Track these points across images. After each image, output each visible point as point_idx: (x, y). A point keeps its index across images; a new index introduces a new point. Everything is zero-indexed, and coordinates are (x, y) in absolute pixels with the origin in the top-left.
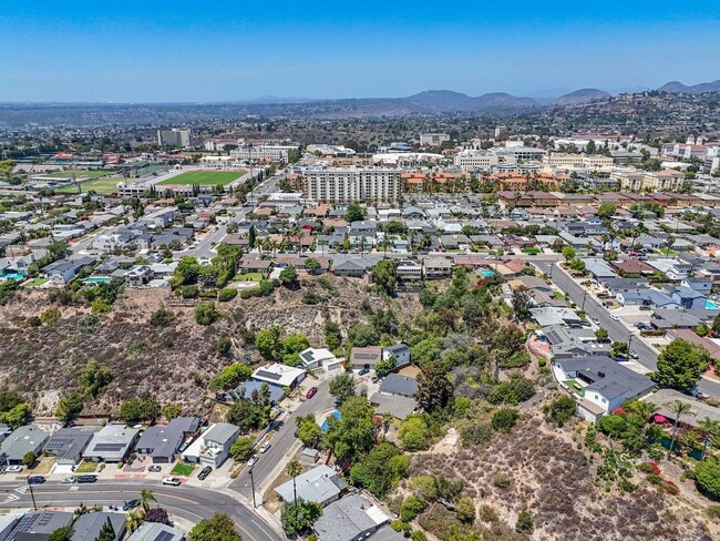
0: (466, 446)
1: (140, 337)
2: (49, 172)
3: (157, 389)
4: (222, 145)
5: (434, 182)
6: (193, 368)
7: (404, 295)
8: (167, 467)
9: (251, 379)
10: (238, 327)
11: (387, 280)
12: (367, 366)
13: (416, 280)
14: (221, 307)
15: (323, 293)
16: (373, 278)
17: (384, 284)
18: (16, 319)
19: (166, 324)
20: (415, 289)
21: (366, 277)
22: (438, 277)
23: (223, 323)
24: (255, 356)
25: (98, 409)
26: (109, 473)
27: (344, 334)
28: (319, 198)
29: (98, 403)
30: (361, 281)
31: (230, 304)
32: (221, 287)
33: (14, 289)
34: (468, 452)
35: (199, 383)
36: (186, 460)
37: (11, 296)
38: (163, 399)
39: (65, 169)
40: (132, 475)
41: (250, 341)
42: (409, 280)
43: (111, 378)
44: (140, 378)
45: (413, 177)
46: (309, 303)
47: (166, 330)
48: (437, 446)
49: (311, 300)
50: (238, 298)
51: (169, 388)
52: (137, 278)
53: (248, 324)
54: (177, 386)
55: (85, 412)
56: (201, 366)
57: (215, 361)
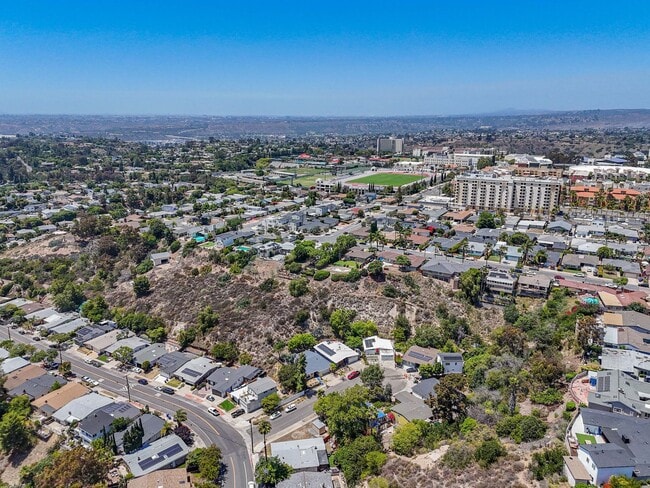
0: (442, 465)
1: (249, 297)
2: (288, 168)
3: (241, 339)
4: (427, 152)
5: (610, 197)
6: (271, 328)
7: (489, 306)
8: (219, 400)
9: (313, 350)
10: (320, 303)
11: (472, 288)
12: (417, 365)
13: (506, 294)
14: (313, 285)
15: (404, 288)
16: (458, 284)
17: (468, 292)
18: (187, 268)
19: (269, 290)
20: (504, 303)
21: (452, 281)
22: (534, 295)
23: (308, 298)
24: (327, 331)
25: (202, 344)
26: (183, 392)
27: (413, 331)
28: (469, 204)
29: (204, 339)
30: (446, 285)
31: (321, 284)
32: (320, 268)
33: (193, 247)
34: (440, 473)
35: (270, 342)
36: (233, 399)
37: (189, 252)
38: (243, 348)
39: (301, 166)
40: (195, 397)
41: (326, 317)
42: (498, 293)
43: (217, 322)
44: (234, 328)
45: (586, 190)
46: (388, 296)
47: (269, 294)
48: (419, 457)
49: (391, 293)
50: (329, 280)
51: (249, 340)
52: (265, 251)
53: (330, 303)
54: (254, 340)
55: (195, 343)
56: (277, 329)
57: (291, 327)
